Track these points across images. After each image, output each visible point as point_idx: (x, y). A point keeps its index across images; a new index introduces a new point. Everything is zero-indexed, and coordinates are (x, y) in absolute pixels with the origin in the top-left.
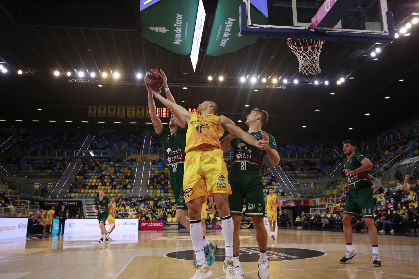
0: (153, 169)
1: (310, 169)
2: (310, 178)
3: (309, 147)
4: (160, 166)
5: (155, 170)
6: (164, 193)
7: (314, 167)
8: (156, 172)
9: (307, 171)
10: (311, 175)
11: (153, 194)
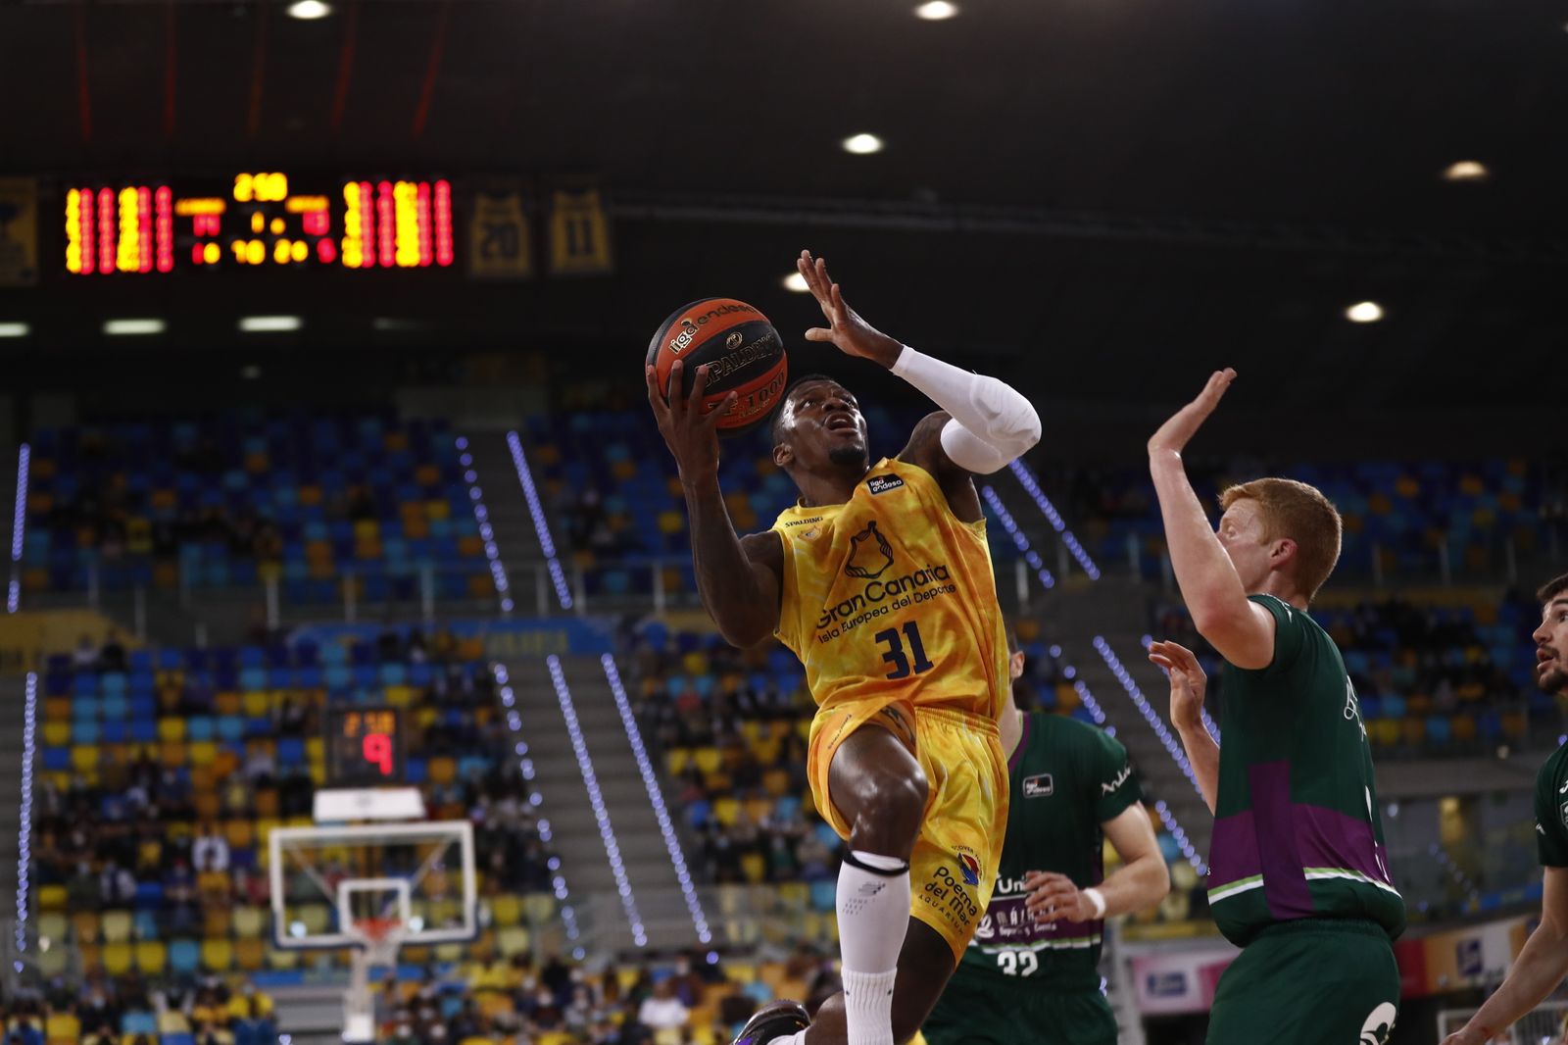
0: (57, 733)
4: (116, 707)
5: (71, 744)
6: (165, 938)
8: (86, 757)
11: (70, 958)
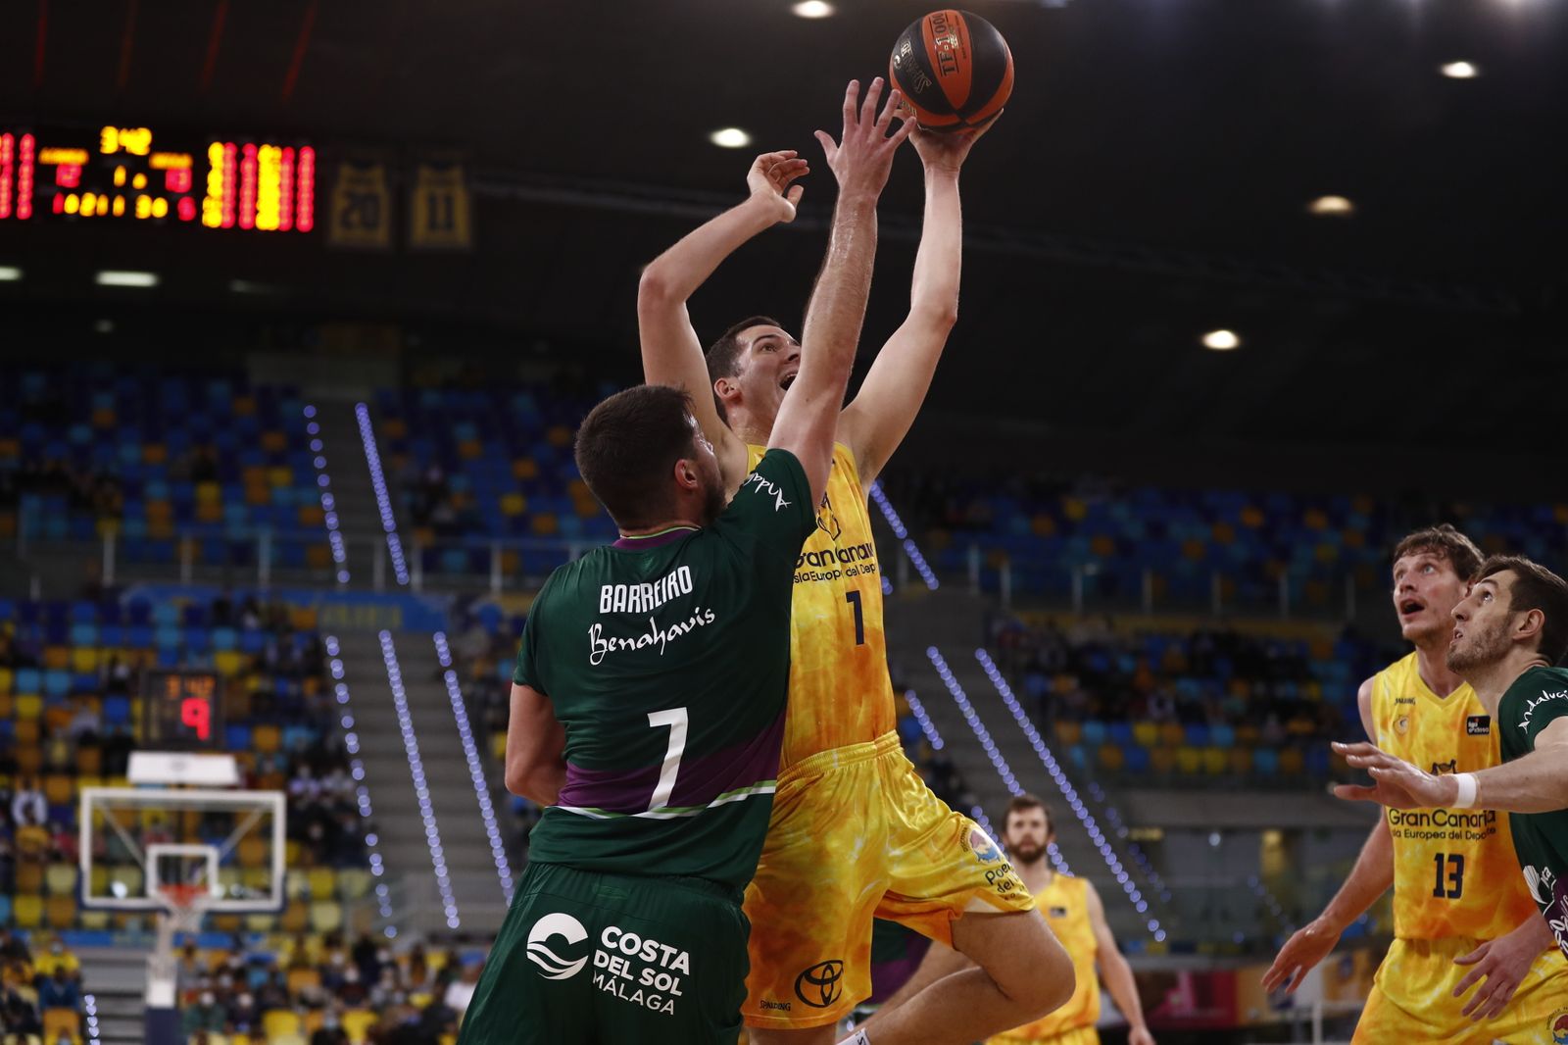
1: (1257, 710)
2: (1260, 783)
3: (1253, 518)
7: (1286, 690)
9: (1235, 721)
10: (1267, 760)
